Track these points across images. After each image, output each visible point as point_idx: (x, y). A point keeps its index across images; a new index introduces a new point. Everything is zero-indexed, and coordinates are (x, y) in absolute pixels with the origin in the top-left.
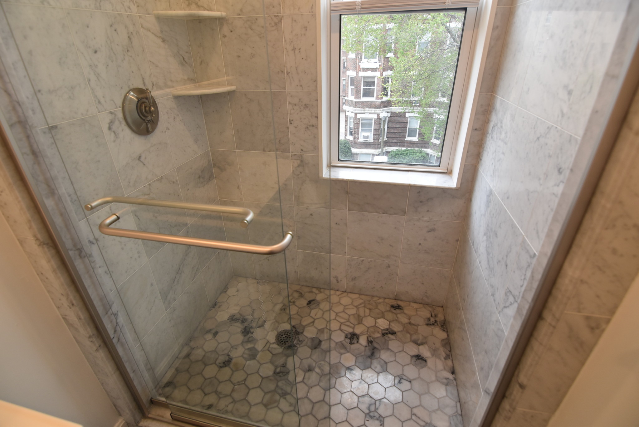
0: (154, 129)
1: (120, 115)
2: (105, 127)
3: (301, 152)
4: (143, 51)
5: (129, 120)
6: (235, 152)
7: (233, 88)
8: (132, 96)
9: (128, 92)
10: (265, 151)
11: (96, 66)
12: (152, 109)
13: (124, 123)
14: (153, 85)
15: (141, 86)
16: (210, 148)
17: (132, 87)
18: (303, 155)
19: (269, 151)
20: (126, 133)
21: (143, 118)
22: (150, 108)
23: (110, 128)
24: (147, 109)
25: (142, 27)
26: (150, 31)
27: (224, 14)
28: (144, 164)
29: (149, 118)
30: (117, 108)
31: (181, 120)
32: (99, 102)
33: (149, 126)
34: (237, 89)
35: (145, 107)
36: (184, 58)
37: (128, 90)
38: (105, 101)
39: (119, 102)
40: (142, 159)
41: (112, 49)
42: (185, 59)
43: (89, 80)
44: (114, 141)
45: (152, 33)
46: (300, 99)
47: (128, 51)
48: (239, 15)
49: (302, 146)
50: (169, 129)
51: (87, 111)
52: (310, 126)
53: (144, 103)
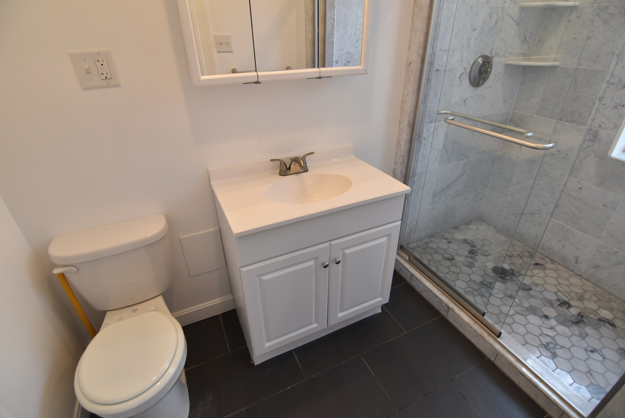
0: (482, 84)
1: (468, 71)
2: (458, 75)
3: (598, 128)
4: (501, 31)
5: (472, 75)
6: (532, 116)
7: (557, 63)
8: (480, 60)
9: (479, 58)
10: (561, 121)
11: (471, 39)
12: (489, 70)
13: (468, 76)
14: (496, 55)
15: (488, 54)
16: (513, 110)
17: (483, 54)
18: (599, 131)
19: (565, 122)
20: (466, 82)
21: (480, 75)
22: (488, 69)
23: (460, 77)
24: (486, 69)
25: (507, 14)
26: (511, 17)
27: (577, 3)
28: (466, 106)
29: (483, 76)
30: (469, 66)
31: (502, 83)
32: (462, 61)
33: (481, 81)
34: (560, 65)
35: (485, 68)
36: (526, 37)
37: (480, 55)
38: (465, 61)
39: (472, 62)
40: (466, 102)
41: (483, 29)
42: (527, 39)
43: (464, 47)
44: (458, 86)
45: (512, 19)
46: (620, 80)
47: (492, 30)
48: (592, 4)
49: (602, 122)
50: (491, 87)
51: (454, 65)
52: (620, 105)
53: (485, 65)
